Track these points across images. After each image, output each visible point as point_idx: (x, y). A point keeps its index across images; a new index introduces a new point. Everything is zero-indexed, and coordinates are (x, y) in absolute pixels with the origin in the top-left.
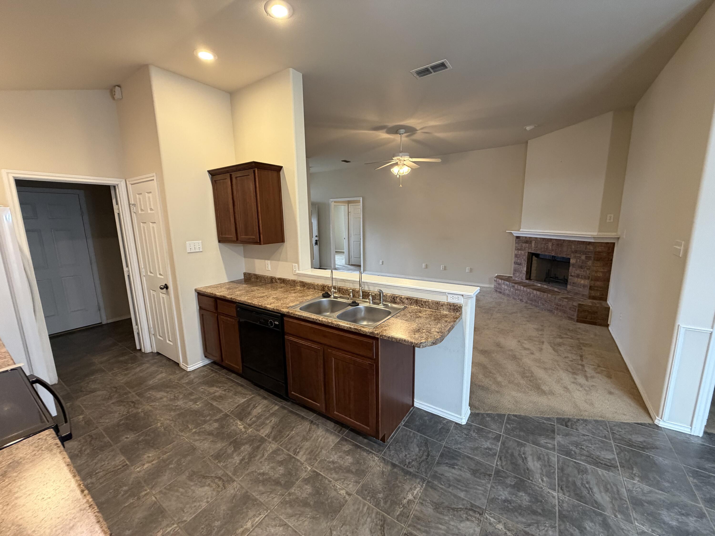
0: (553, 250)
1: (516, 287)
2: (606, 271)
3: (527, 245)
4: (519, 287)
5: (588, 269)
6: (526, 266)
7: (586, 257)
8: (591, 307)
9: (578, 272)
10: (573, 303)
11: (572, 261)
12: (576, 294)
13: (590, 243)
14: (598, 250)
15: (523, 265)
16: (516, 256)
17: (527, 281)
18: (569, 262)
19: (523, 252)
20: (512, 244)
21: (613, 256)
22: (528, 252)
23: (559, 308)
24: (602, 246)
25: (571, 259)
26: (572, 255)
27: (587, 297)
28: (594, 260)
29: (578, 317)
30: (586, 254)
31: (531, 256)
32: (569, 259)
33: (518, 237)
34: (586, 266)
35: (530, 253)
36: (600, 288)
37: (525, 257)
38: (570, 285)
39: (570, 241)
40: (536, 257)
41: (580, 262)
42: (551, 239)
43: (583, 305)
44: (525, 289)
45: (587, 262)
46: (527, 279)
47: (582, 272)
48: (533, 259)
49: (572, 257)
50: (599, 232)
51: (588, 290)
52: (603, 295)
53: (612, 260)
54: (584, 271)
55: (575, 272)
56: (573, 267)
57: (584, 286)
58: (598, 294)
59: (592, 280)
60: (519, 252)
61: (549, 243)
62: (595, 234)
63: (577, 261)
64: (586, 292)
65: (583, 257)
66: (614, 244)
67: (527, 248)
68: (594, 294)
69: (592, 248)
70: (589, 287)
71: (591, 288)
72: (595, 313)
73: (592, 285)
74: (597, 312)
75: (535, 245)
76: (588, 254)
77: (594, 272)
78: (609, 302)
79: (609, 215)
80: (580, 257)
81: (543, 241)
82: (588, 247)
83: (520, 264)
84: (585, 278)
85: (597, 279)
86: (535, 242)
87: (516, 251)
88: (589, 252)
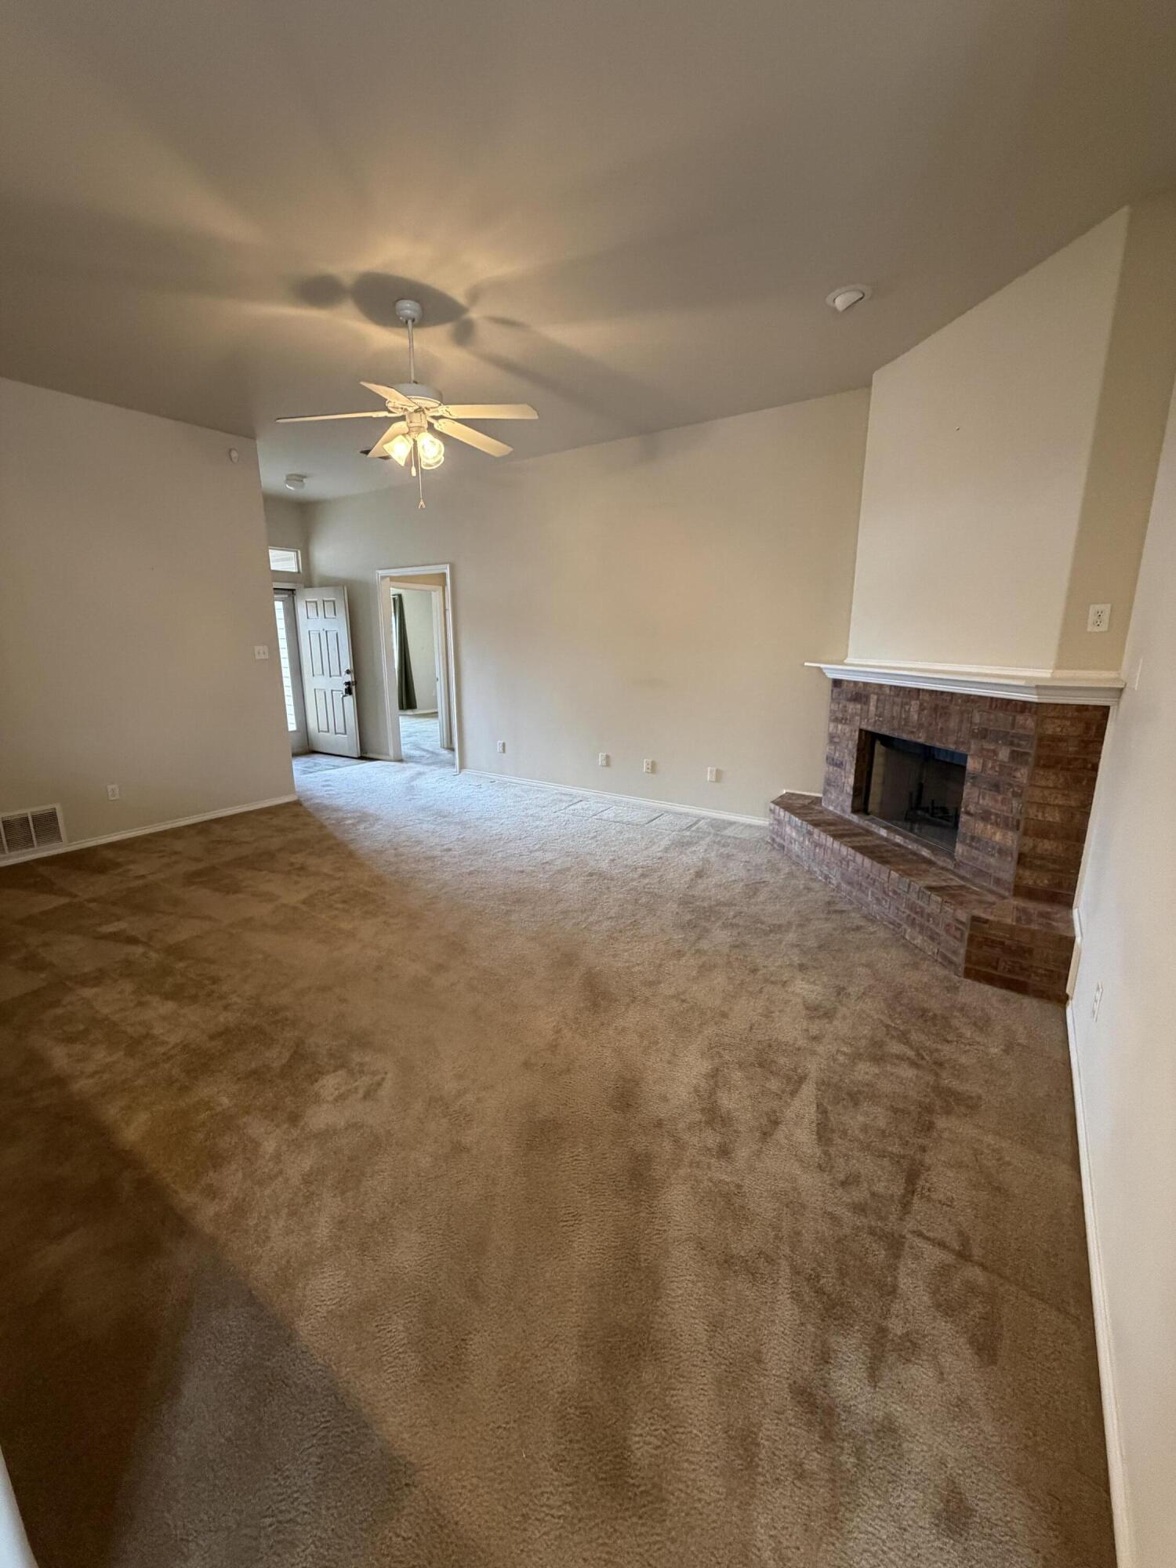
0: (920, 726)
1: (816, 837)
2: (1073, 803)
3: (859, 706)
4: (823, 836)
5: (1015, 794)
6: (853, 771)
7: (1013, 752)
8: (1012, 929)
9: (987, 802)
10: (955, 910)
11: (972, 765)
12: (979, 873)
13: (1024, 707)
14: (1051, 728)
15: (848, 767)
16: (832, 738)
17: (855, 818)
18: (964, 768)
19: (847, 729)
20: (822, 703)
21: (1100, 753)
22: (861, 730)
23: (919, 919)
24: (1065, 718)
25: (970, 760)
26: (974, 746)
27: (1008, 889)
28: (1037, 765)
29: (968, 959)
30: (1012, 744)
31: (868, 741)
32: (964, 757)
33: (837, 683)
34: (1011, 785)
35: (867, 732)
36: (1054, 862)
37: (852, 745)
38: (963, 842)
39: (968, 698)
40: (883, 743)
41: (993, 768)
42: (918, 690)
43: (986, 921)
44: (836, 845)
45: (1016, 770)
46: (855, 811)
47: (999, 805)
48: (876, 751)
49: (972, 752)
50: (1058, 666)
51: (1014, 864)
52: (1060, 885)
53: (1095, 768)
54: (1003, 802)
55: (978, 803)
56: (973, 785)
57: (1002, 852)
58: (1044, 881)
59: (1025, 833)
60: (840, 726)
61: (913, 702)
62: (1044, 674)
63: (984, 765)
64: (1007, 871)
65: (1004, 754)
66: (1104, 711)
67: (858, 718)
68: (1031, 882)
69: (1030, 723)
70: (1016, 856)
71: (1022, 860)
72: (1024, 952)
73: (1026, 849)
74: (1030, 951)
75: (877, 708)
76: (1019, 745)
77: (1035, 808)
78: (1077, 914)
79: (1093, 609)
80: (995, 753)
81: (898, 695)
82: (1020, 719)
83: (840, 765)
84: (1006, 824)
85: (1042, 832)
86: (878, 700)
87: (832, 725)
88: (1021, 737)
